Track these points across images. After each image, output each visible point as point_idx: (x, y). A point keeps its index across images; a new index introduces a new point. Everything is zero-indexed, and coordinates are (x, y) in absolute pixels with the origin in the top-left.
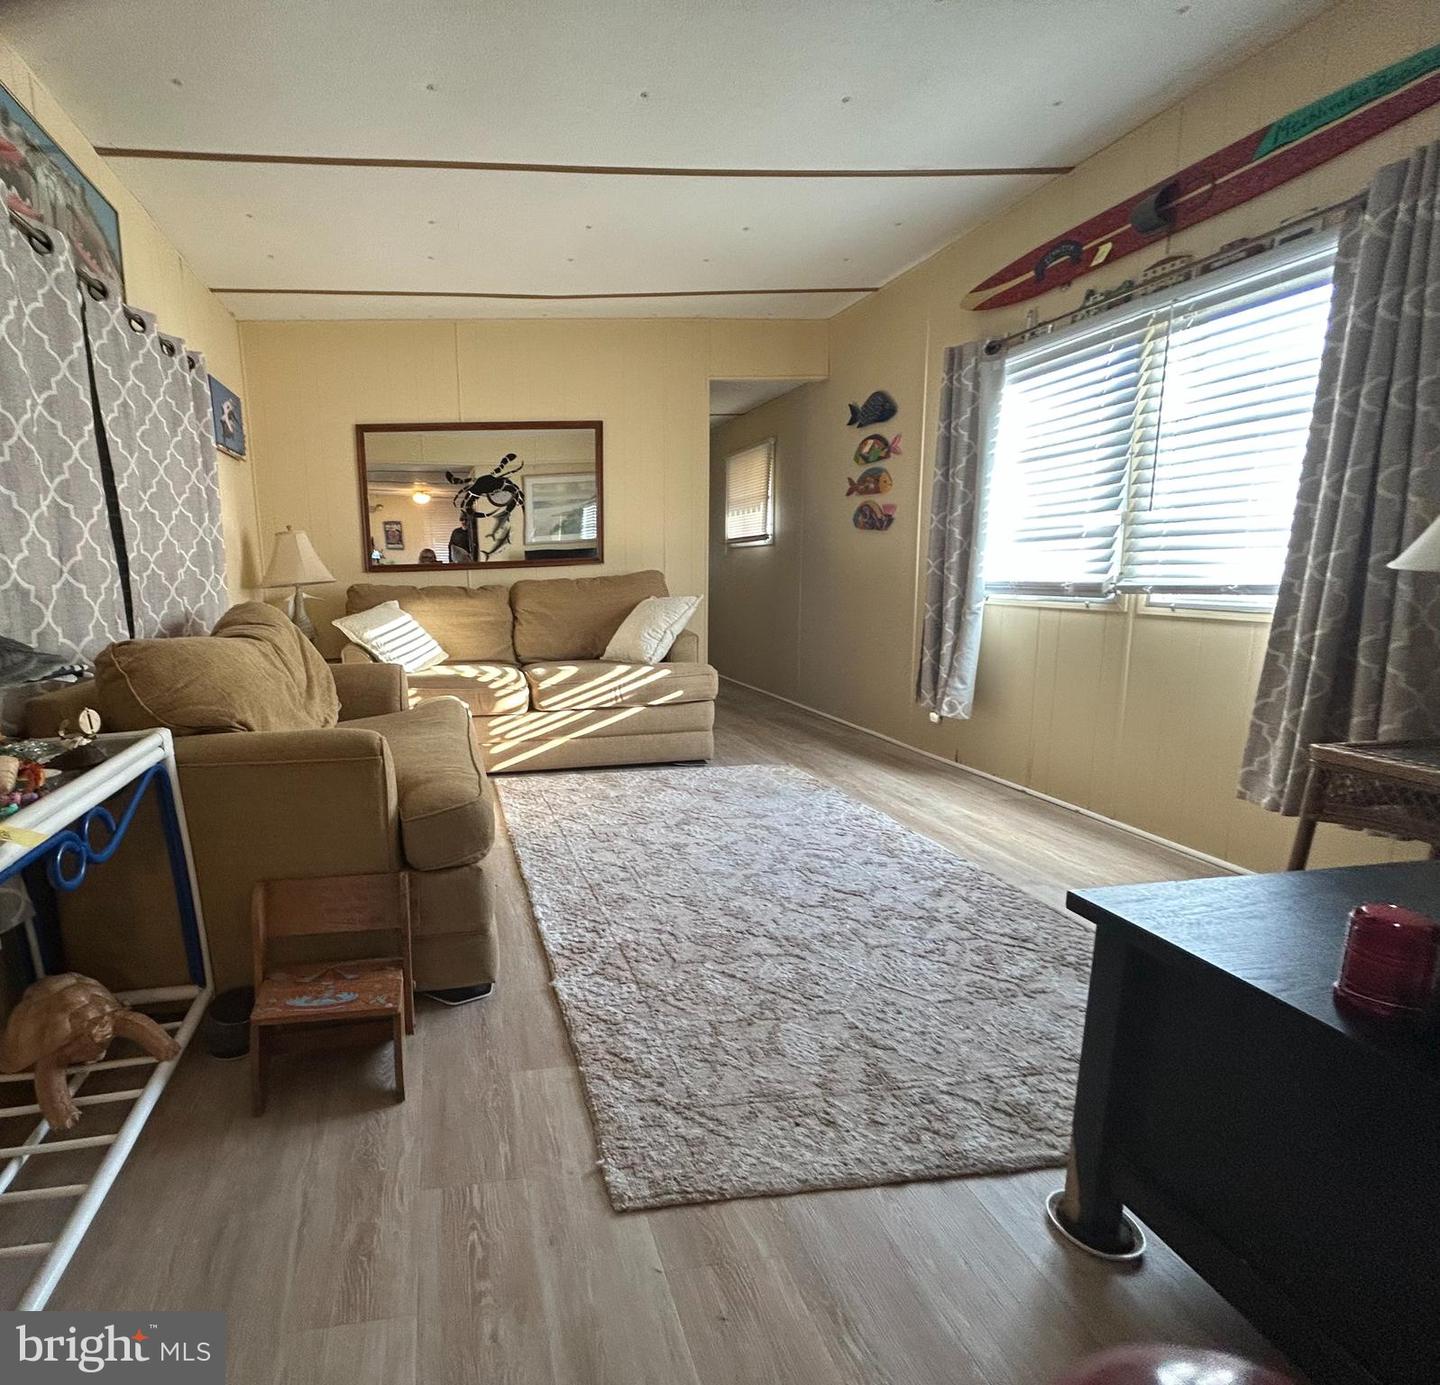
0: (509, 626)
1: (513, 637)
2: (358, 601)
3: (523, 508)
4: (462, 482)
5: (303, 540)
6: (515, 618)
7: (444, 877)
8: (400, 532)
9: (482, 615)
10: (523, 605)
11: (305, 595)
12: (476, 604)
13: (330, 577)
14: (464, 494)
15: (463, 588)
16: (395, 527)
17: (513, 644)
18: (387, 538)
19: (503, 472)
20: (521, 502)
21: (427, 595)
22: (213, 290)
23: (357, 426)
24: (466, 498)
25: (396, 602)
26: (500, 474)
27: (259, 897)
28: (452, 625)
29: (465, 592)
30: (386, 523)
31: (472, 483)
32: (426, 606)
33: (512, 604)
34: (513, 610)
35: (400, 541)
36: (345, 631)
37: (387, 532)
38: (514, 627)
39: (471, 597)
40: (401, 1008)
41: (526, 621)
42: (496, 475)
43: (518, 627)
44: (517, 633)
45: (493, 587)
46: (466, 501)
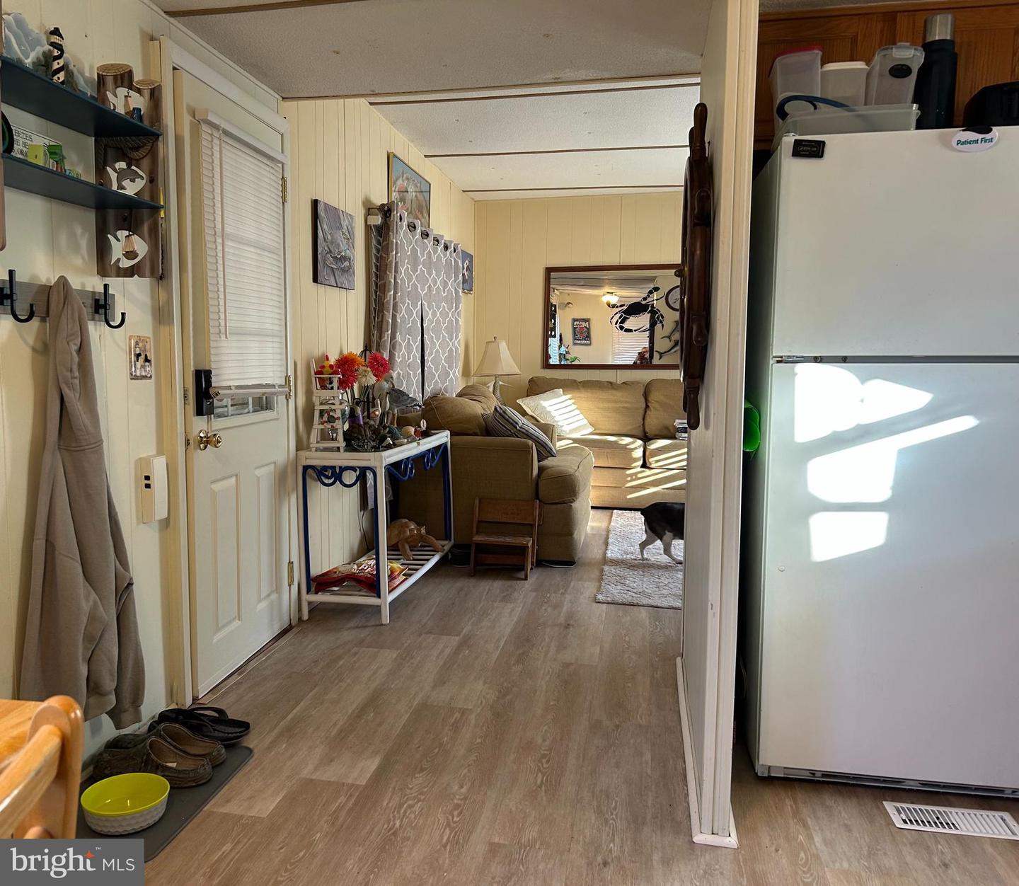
0: (642, 412)
1: (644, 419)
2: (536, 388)
3: (663, 325)
4: (617, 307)
5: (503, 346)
6: (647, 406)
7: (555, 506)
8: (588, 330)
9: (621, 402)
10: (655, 396)
11: (500, 383)
12: (618, 395)
13: (518, 371)
14: (618, 315)
15: (611, 383)
16: (584, 324)
17: (643, 424)
18: (575, 334)
19: (649, 300)
20: (661, 322)
21: (583, 387)
22: (464, 191)
23: (546, 268)
24: (620, 318)
25: (561, 390)
26: (647, 301)
27: (477, 502)
28: (598, 408)
29: (611, 385)
30: (575, 320)
31: (625, 308)
32: (583, 394)
33: (646, 395)
34: (646, 400)
35: (588, 337)
36: (524, 407)
37: (574, 329)
38: (646, 412)
39: (615, 389)
40: (530, 544)
41: (654, 408)
42: (644, 302)
43: (648, 412)
44: (647, 415)
45: (633, 383)
46: (619, 321)
